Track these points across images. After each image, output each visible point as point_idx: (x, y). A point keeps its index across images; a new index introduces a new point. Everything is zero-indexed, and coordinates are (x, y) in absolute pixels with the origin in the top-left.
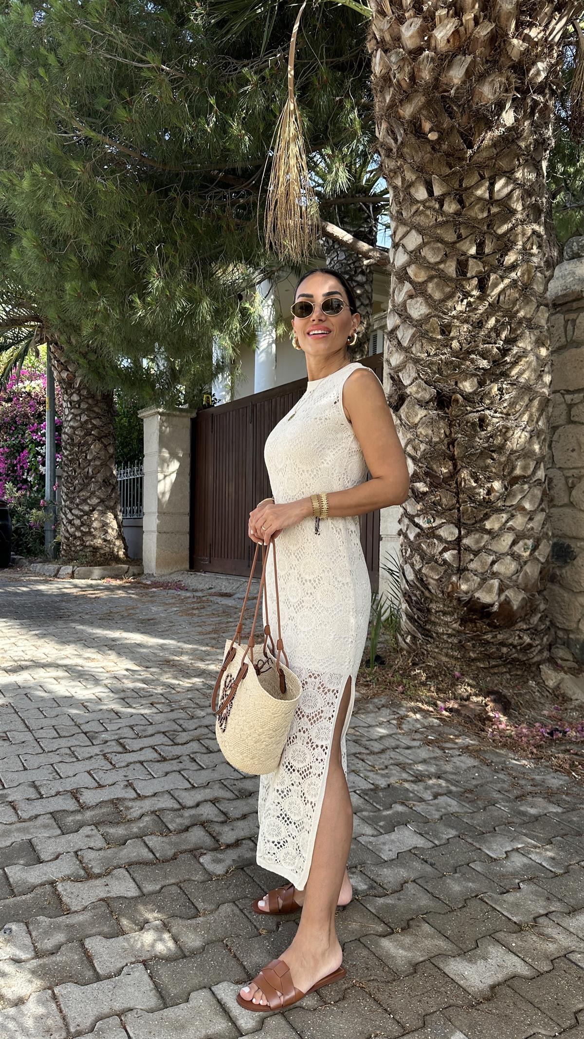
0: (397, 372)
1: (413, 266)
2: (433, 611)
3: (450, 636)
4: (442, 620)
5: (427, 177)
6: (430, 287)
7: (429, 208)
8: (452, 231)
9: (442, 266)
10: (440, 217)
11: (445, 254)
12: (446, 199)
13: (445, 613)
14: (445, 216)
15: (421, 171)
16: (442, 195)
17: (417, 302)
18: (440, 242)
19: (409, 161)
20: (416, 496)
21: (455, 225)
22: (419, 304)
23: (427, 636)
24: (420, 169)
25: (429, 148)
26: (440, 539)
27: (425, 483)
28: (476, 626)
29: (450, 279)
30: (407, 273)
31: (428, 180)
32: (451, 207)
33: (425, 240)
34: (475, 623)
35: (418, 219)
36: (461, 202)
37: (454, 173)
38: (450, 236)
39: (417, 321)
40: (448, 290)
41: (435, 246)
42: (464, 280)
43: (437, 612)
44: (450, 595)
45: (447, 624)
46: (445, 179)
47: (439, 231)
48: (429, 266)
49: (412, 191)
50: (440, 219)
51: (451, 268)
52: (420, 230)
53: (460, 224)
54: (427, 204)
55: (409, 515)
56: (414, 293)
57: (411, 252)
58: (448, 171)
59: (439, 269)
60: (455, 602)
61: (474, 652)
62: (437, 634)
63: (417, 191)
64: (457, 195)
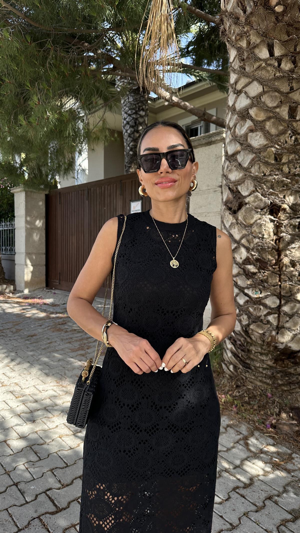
0: (236, 185)
1: (255, 109)
2: (253, 352)
3: (264, 369)
4: (259, 358)
5: (270, 41)
6: (268, 125)
7: (270, 65)
8: (286, 84)
9: (278, 110)
10: (278, 72)
11: (281, 101)
12: (284, 59)
13: (261, 354)
14: (282, 73)
15: (266, 36)
16: (281, 56)
17: (257, 135)
18: (278, 92)
19: (255, 28)
20: (246, 275)
21: (289, 80)
22: (258, 137)
23: (247, 368)
24: (264, 35)
25: (273, 19)
26: (265, 306)
27: (254, 265)
28: (284, 364)
29: (284, 120)
30: (248, 113)
31: (271, 44)
32: (286, 66)
33: (265, 90)
34: (283, 361)
35: (259, 73)
36: (294, 62)
37: (291, 40)
38: (285, 88)
39: (257, 149)
40: (281, 128)
41: (273, 94)
42: (294, 121)
43: (255, 352)
44: (269, 344)
45: (263, 361)
46: (284, 43)
47: (276, 84)
48: (268, 110)
49: (257, 51)
50: (278, 74)
51: (284, 112)
52: (261, 82)
53: (293, 79)
54: (269, 62)
55: (241, 287)
56: (254, 128)
57: (254, 98)
58: (286, 38)
59: (275, 112)
60: (272, 349)
61: (282, 380)
62: (255, 367)
63: (260, 52)
64: (293, 56)
